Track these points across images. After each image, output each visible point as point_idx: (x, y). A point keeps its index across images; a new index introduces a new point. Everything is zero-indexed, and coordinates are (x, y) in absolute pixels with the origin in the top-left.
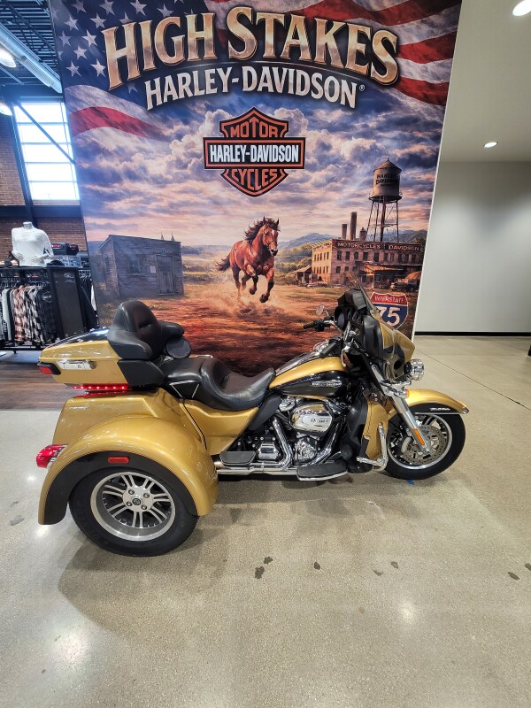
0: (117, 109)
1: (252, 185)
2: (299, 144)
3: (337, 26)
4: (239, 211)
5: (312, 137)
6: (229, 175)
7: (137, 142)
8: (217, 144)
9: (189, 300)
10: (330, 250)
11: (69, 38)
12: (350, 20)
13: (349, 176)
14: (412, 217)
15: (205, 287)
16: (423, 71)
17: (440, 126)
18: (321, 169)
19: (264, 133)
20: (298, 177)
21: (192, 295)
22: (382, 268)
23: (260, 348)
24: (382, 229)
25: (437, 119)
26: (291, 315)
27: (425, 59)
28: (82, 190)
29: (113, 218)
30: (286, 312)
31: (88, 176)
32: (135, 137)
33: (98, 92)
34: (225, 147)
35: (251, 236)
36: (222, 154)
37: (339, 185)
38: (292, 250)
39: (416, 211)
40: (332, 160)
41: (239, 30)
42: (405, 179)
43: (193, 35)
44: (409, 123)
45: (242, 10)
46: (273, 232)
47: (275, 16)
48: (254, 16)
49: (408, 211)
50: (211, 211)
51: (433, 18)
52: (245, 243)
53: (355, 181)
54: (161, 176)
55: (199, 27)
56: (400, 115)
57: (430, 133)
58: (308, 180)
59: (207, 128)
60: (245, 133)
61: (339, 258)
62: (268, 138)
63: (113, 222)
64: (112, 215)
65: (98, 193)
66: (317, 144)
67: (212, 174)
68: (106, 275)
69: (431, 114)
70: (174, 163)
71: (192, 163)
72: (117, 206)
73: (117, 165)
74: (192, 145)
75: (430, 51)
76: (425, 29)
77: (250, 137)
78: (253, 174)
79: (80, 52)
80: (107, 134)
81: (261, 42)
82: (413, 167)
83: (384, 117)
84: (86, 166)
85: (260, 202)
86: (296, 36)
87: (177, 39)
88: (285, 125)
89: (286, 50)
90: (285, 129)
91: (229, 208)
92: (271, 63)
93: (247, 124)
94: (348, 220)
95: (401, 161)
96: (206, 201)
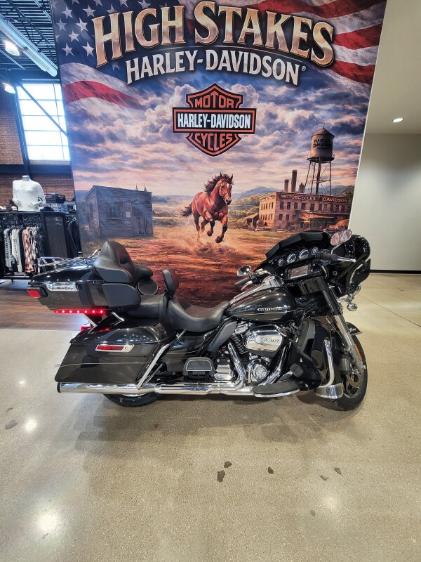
0: (103, 83)
1: (212, 146)
2: (251, 114)
3: (284, 18)
4: (200, 167)
5: (262, 108)
6: (193, 138)
7: (118, 110)
8: (184, 113)
9: (157, 240)
10: (274, 201)
11: (65, 24)
12: (295, 14)
13: (291, 141)
14: (343, 175)
15: (171, 229)
16: (353, 55)
17: (367, 100)
18: (268, 134)
19: (222, 104)
20: (249, 141)
21: (160, 236)
22: (317, 216)
23: (214, 280)
24: (318, 184)
25: (364, 95)
26: (241, 254)
27: (356, 45)
28: (72, 149)
29: (97, 172)
30: (236, 251)
31: (77, 137)
32: (117, 106)
33: (87, 69)
34: (190, 115)
35: (210, 188)
36: (188, 121)
37: (283, 147)
38: (243, 200)
39: (345, 170)
40: (277, 127)
41: (204, 20)
42: (337, 144)
43: (166, 24)
44: (341, 97)
45: (207, 4)
46: (228, 185)
47: (234, 9)
48: (217, 9)
49: (339, 169)
50: (178, 167)
51: (363, 12)
52: (205, 193)
53: (296, 145)
54: (137, 138)
55: (172, 17)
56: (335, 91)
57: (359, 107)
58: (258, 143)
59: (176, 99)
60: (207, 104)
61: (282, 207)
62: (225, 109)
63: (97, 175)
64: (96, 169)
65: (85, 151)
66: (265, 114)
67: (179, 137)
68: (89, 218)
69: (360, 91)
70: (148, 127)
71: (163, 128)
72: (100, 162)
73: (101, 129)
74: (164, 113)
75: (361, 39)
76: (356, 21)
77: (211, 108)
78: (212, 138)
79: (74, 36)
80: (93, 103)
81: (222, 30)
82: (344, 134)
83: (321, 92)
84: (76, 129)
85: (217, 161)
86: (250, 26)
87: (154, 27)
88: (240, 98)
89: (242, 36)
90: (240, 101)
91: (192, 165)
92: (229, 47)
93: (208, 96)
94: (290, 176)
95: (335, 129)
96: (173, 159)
